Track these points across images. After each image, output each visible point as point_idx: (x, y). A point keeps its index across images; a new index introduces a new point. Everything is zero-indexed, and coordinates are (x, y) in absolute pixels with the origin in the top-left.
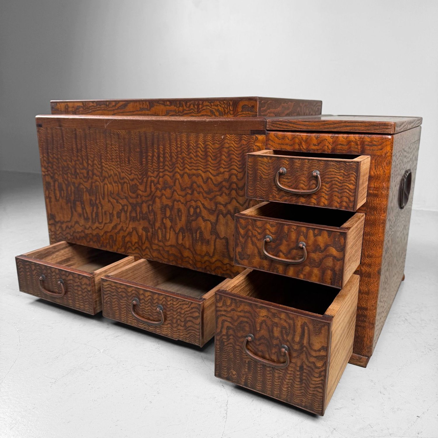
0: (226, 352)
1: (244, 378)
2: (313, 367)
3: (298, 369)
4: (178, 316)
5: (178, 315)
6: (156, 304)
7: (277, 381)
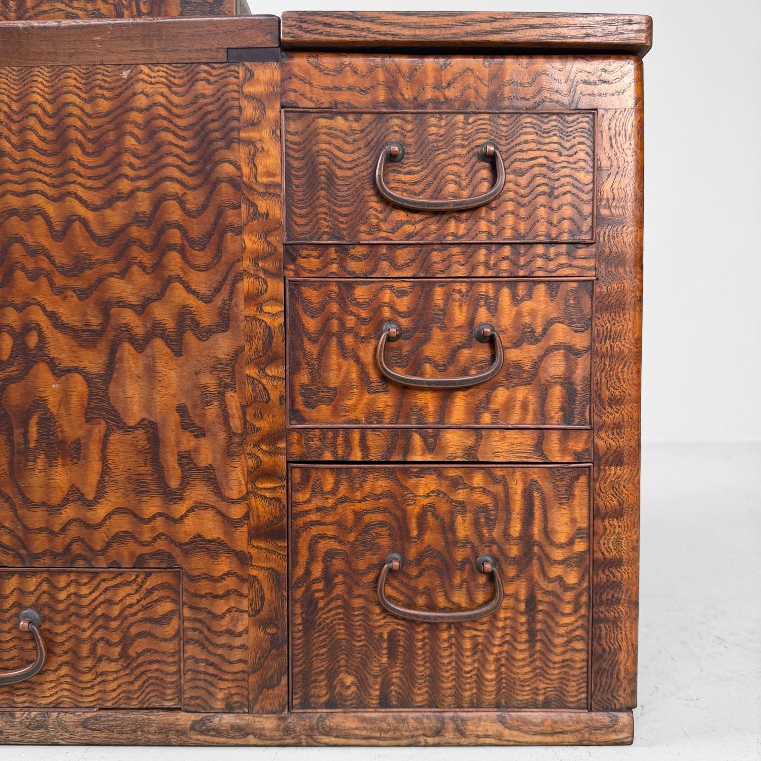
0: (323, 629)
1: (377, 687)
2: (559, 591)
3: (522, 607)
4: (96, 630)
5: (100, 627)
6: (14, 610)
7: (469, 661)
